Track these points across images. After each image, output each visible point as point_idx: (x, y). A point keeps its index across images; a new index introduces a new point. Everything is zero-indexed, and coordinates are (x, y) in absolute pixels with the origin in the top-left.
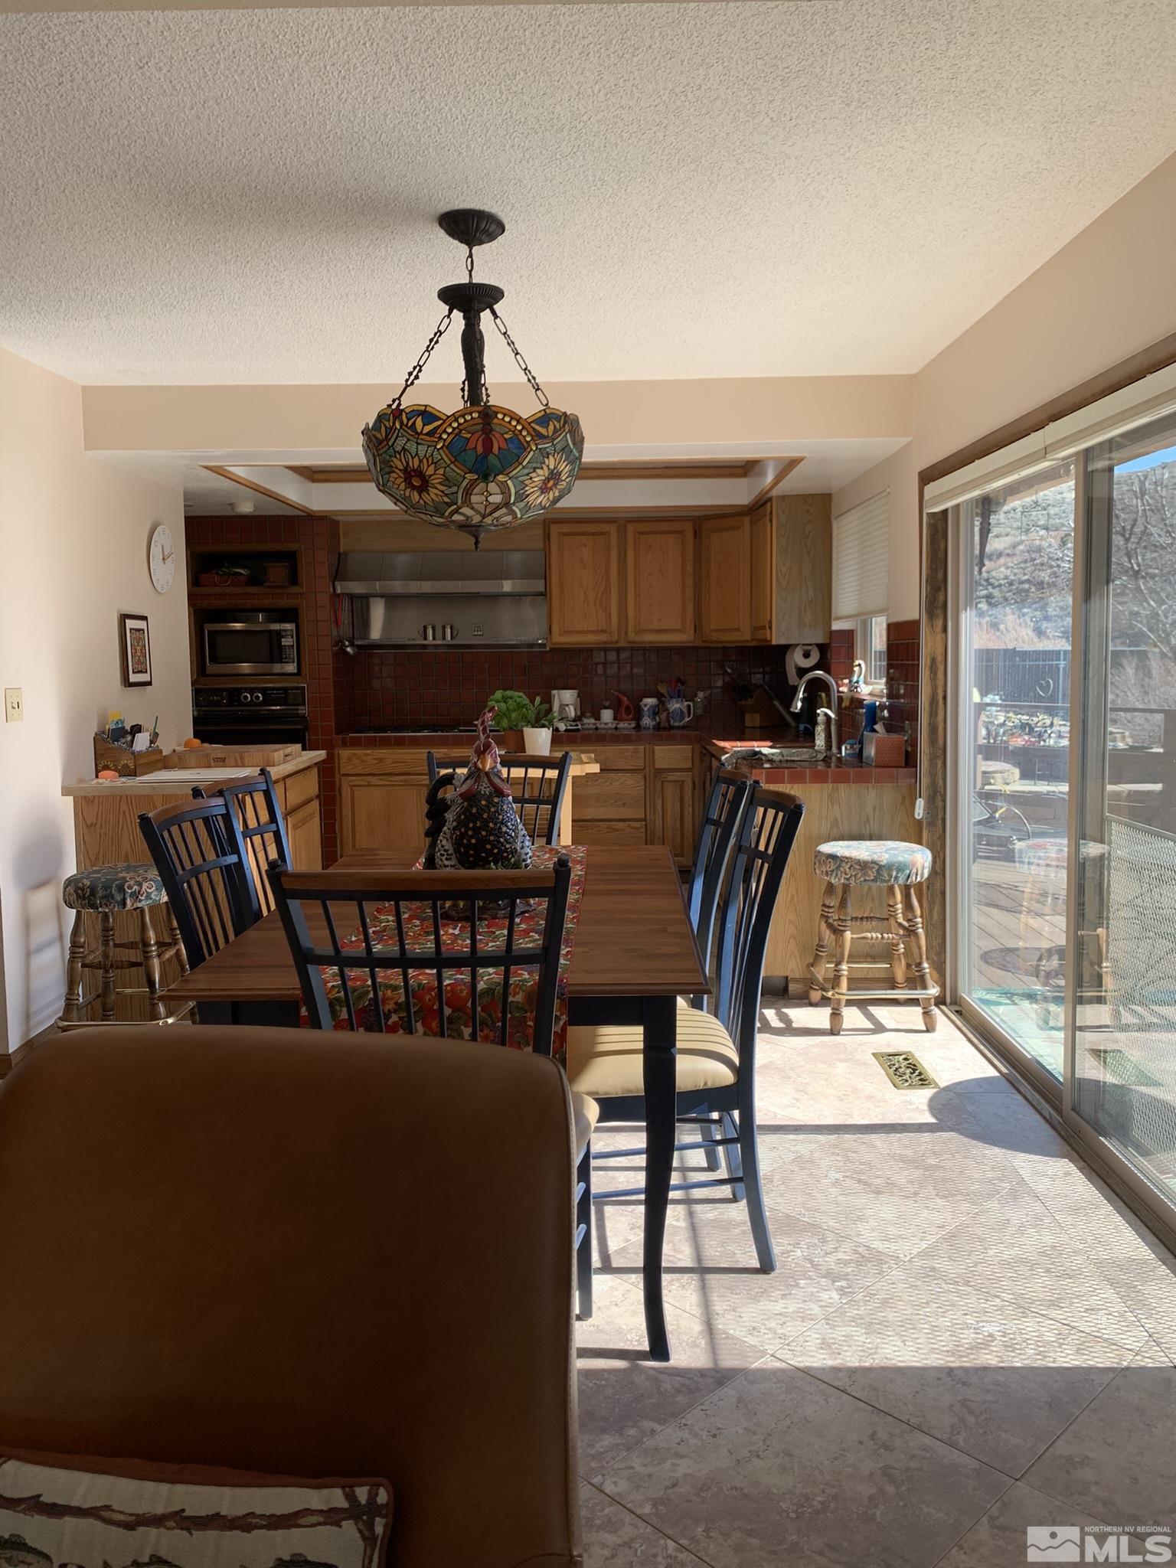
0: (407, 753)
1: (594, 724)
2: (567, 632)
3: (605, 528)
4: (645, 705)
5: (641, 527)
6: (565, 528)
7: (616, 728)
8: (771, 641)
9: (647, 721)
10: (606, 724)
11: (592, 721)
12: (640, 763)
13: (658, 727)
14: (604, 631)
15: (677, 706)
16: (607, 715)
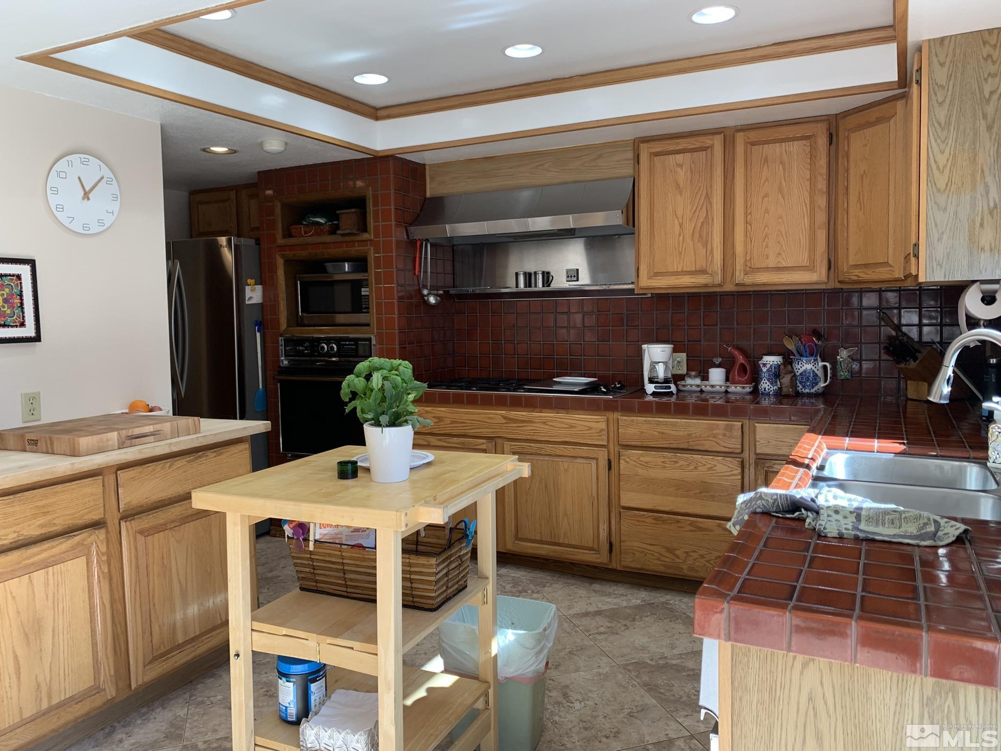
0: (467, 413)
1: (698, 386)
2: (657, 274)
3: (707, 141)
4: (765, 365)
5: (753, 136)
6: (657, 147)
7: (726, 392)
8: (917, 276)
9: (765, 385)
10: (713, 386)
11: (698, 381)
12: (734, 444)
13: (780, 395)
14: (703, 272)
15: (808, 367)
16: (717, 375)
